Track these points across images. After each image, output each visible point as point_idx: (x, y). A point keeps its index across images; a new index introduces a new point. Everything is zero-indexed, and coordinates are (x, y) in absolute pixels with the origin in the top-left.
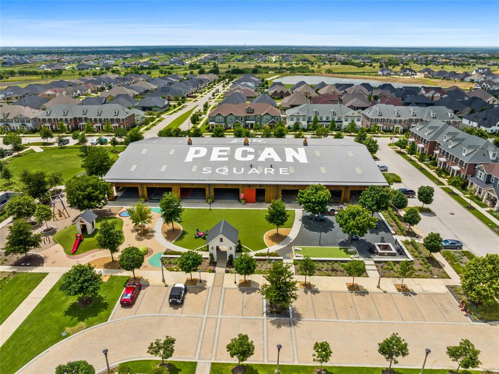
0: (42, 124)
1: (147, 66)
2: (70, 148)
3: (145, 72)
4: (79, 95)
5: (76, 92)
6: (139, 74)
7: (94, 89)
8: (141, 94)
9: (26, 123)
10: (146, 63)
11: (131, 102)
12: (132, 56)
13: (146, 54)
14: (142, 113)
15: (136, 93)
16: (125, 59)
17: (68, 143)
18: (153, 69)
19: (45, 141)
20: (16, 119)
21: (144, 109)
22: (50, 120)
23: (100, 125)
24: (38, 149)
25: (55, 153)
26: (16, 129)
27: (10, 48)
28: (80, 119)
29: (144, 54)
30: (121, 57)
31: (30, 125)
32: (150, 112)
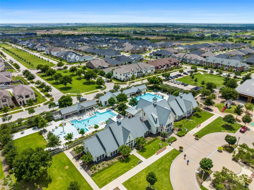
0: (203, 63)
1: (249, 38)
2: (214, 75)
3: (248, 41)
4: (214, 51)
5: (213, 50)
6: (244, 43)
7: (221, 49)
8: (246, 55)
9: (197, 62)
10: (249, 36)
11: (241, 59)
12: (241, 31)
13: (250, 30)
14: (248, 66)
15: (244, 54)
16: (236, 32)
17: (213, 73)
18: (252, 40)
19: (205, 70)
20: (194, 60)
21: (248, 63)
22: (207, 62)
23: (227, 68)
24: (202, 73)
25: (209, 76)
26: (193, 63)
27: (181, 24)
28: (219, 64)
29: (248, 30)
30: (234, 32)
31: (198, 63)
32: (252, 65)
